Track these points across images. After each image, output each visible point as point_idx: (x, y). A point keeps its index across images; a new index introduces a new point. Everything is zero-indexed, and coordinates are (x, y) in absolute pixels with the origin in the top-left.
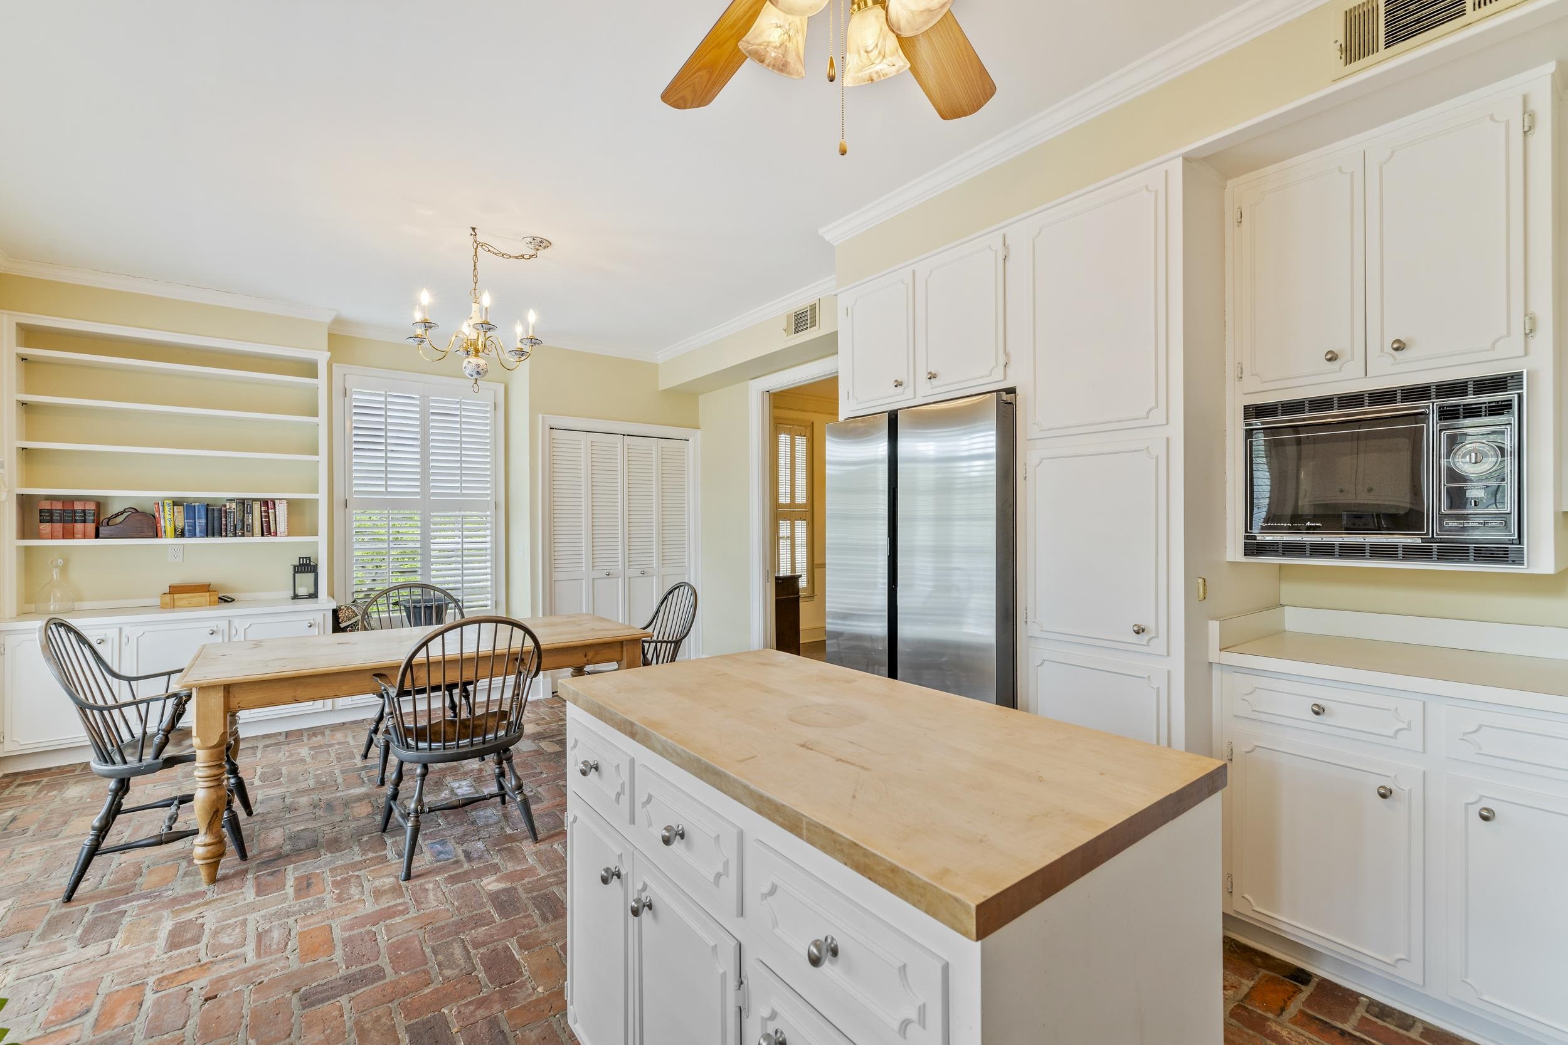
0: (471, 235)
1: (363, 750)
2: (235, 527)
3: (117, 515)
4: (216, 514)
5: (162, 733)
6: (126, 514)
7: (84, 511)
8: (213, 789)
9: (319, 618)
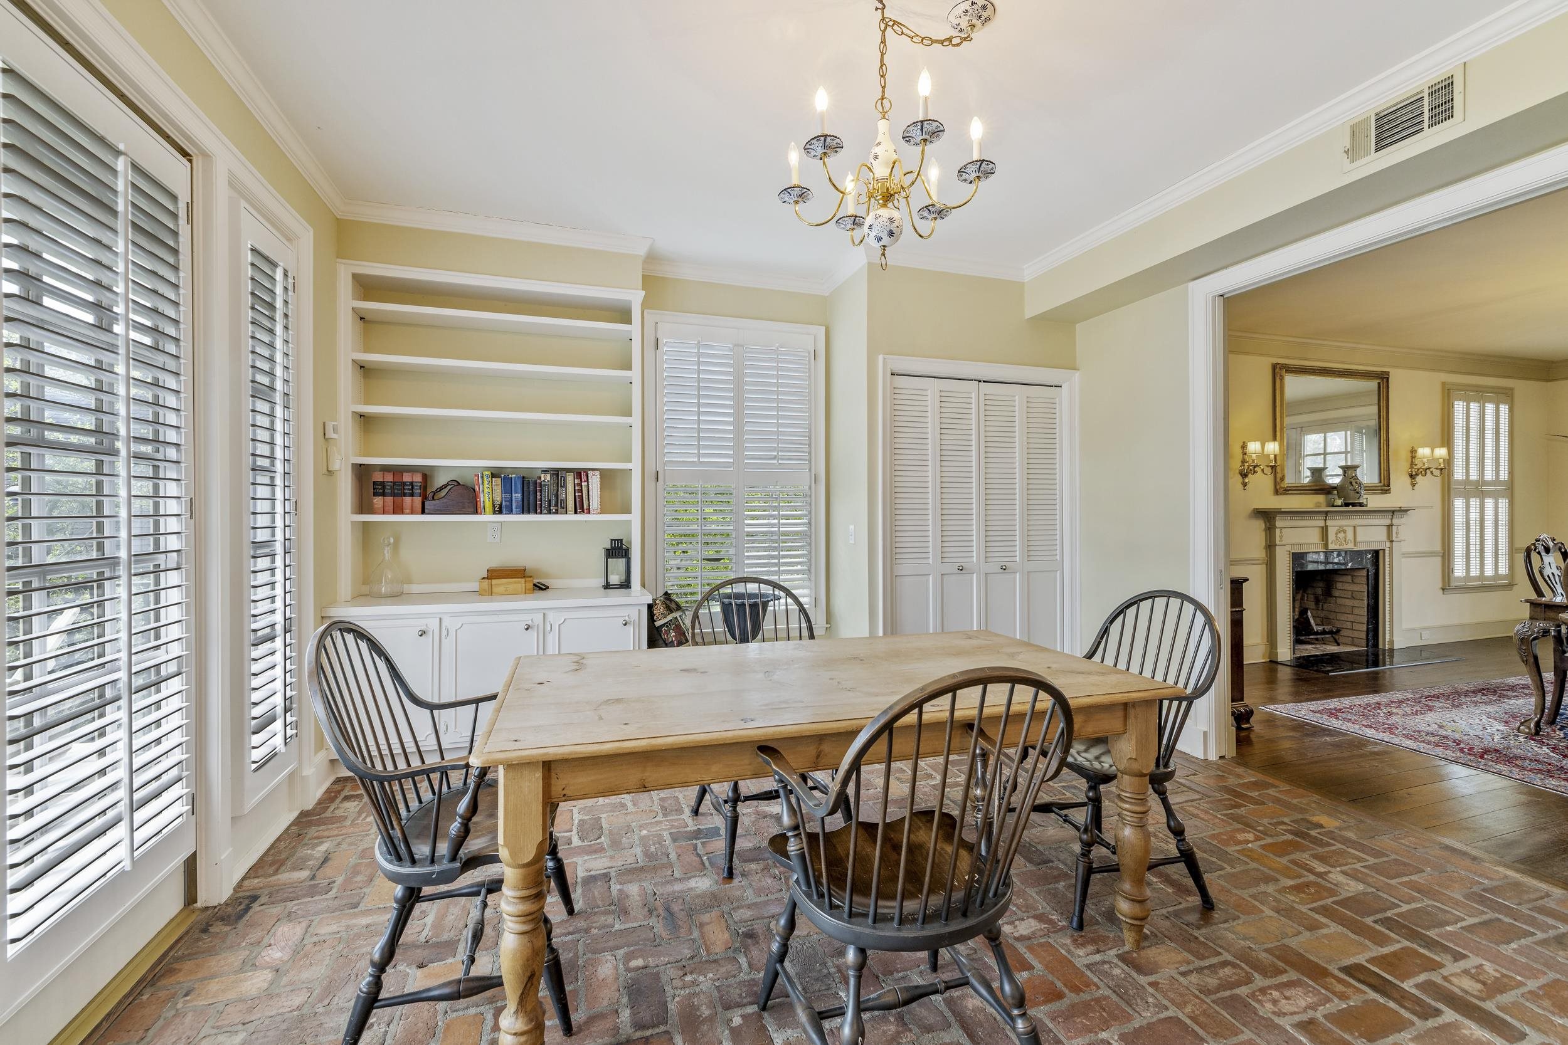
0: (877, 9)
1: (693, 803)
2: (549, 501)
3: (441, 489)
4: (531, 488)
5: (459, 820)
6: (449, 487)
7: (412, 483)
8: (526, 936)
9: (634, 614)
